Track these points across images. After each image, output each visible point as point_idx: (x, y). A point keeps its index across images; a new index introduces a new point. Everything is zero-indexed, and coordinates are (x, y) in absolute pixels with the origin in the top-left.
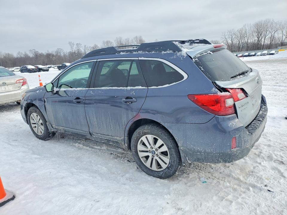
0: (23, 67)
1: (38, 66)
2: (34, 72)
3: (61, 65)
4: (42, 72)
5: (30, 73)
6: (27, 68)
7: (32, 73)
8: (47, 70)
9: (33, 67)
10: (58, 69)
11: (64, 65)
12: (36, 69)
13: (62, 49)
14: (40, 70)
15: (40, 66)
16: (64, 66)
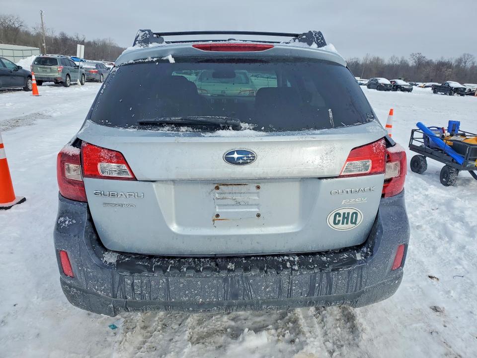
0: (372, 80)
1: (395, 80)
2: (385, 91)
3: (440, 85)
4: (399, 92)
5: (380, 90)
6: (377, 83)
7: (382, 90)
8: (409, 90)
9: (387, 82)
10: (432, 91)
11: (446, 85)
12: (391, 86)
13: (471, 56)
14: (396, 88)
15: (400, 82)
16: (445, 87)
